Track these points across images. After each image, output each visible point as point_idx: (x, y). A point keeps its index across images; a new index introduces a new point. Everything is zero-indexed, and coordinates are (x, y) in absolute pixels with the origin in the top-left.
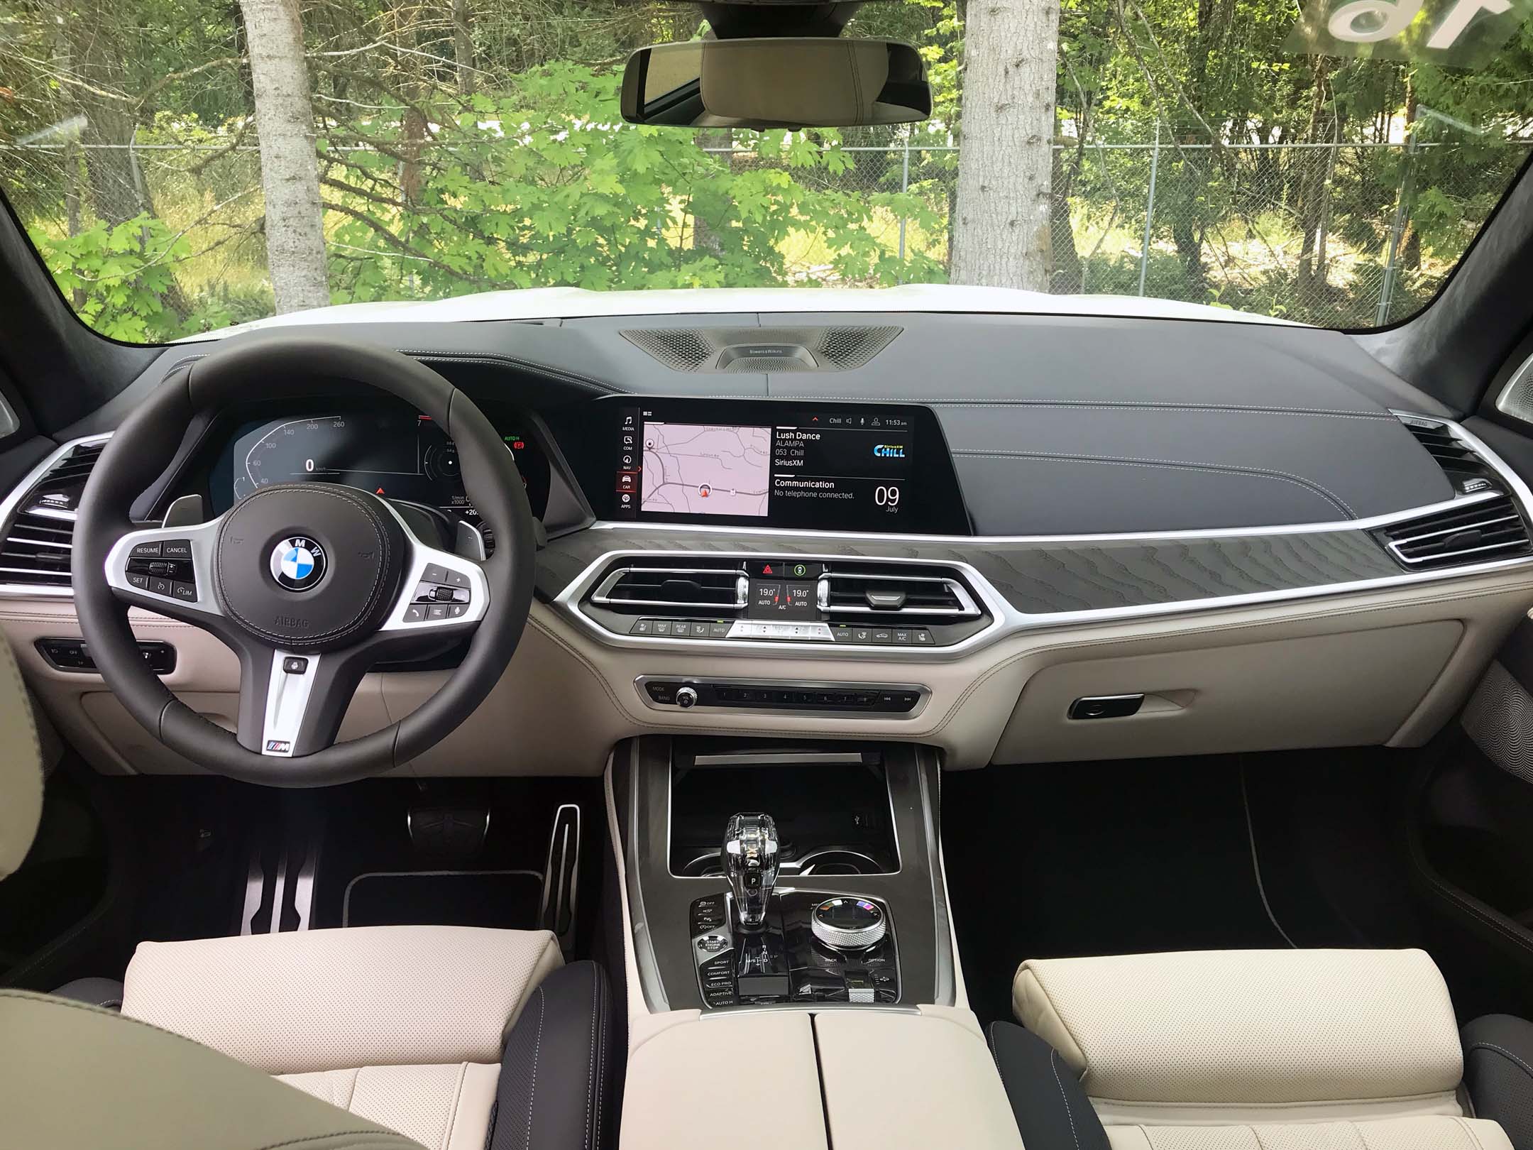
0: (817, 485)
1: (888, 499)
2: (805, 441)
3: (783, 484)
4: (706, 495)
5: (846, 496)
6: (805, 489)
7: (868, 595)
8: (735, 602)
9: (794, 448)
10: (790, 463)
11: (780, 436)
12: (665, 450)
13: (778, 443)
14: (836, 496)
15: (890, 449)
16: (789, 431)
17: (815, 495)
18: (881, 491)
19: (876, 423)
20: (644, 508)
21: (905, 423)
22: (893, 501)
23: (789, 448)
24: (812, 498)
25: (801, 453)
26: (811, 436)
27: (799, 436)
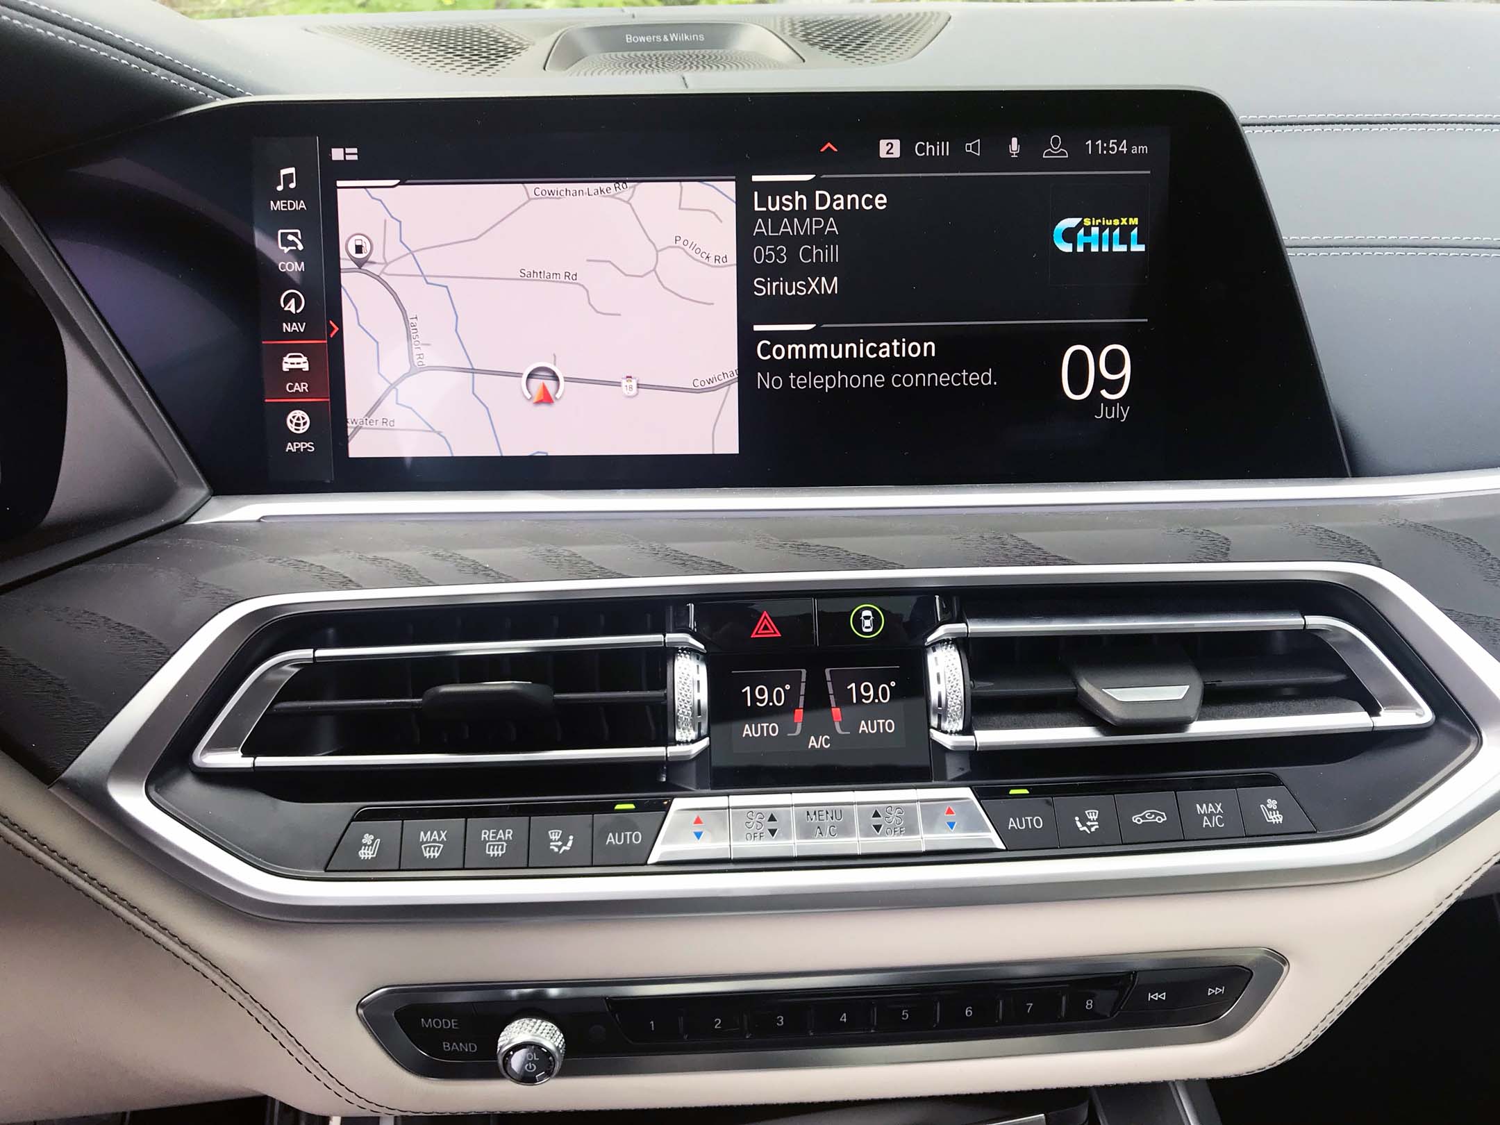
0: (885, 352)
1: (1100, 382)
2: (842, 217)
3: (780, 352)
4: (546, 399)
5: (973, 378)
6: (850, 366)
7: (1087, 686)
8: (666, 739)
9: (808, 239)
10: (796, 289)
11: (763, 203)
12: (408, 265)
13: (760, 228)
14: (943, 379)
15: (1102, 228)
16: (789, 188)
17: (877, 381)
18: (1079, 358)
19: (1055, 150)
20: (357, 449)
21: (1144, 149)
22: (1115, 386)
23: (793, 242)
24: (868, 390)
25: (832, 254)
26: (859, 201)
27: (823, 200)
